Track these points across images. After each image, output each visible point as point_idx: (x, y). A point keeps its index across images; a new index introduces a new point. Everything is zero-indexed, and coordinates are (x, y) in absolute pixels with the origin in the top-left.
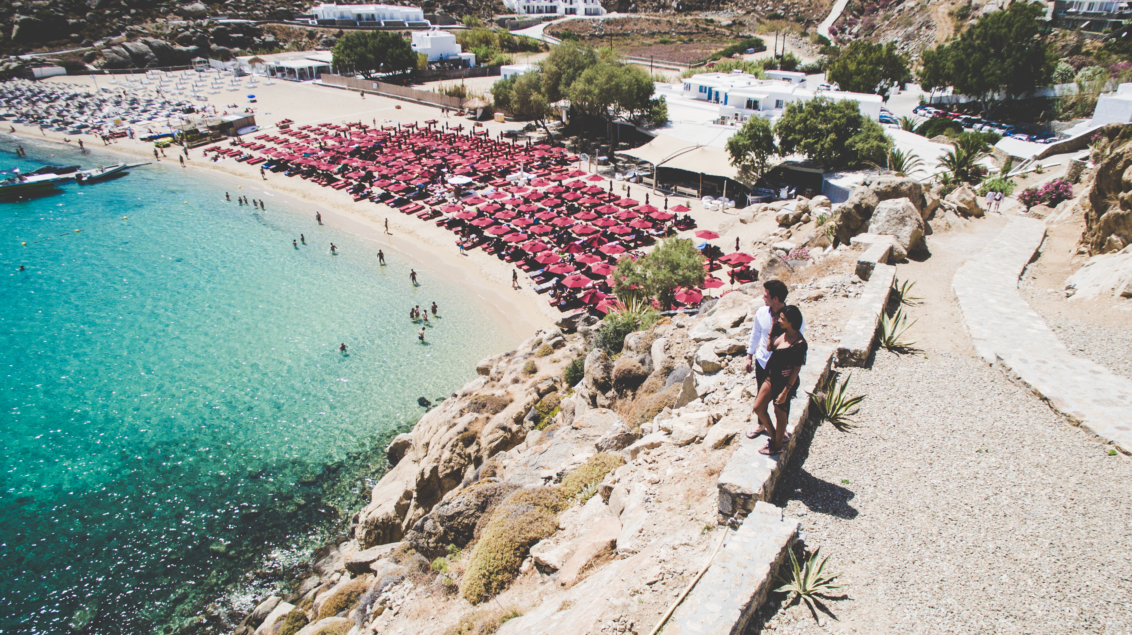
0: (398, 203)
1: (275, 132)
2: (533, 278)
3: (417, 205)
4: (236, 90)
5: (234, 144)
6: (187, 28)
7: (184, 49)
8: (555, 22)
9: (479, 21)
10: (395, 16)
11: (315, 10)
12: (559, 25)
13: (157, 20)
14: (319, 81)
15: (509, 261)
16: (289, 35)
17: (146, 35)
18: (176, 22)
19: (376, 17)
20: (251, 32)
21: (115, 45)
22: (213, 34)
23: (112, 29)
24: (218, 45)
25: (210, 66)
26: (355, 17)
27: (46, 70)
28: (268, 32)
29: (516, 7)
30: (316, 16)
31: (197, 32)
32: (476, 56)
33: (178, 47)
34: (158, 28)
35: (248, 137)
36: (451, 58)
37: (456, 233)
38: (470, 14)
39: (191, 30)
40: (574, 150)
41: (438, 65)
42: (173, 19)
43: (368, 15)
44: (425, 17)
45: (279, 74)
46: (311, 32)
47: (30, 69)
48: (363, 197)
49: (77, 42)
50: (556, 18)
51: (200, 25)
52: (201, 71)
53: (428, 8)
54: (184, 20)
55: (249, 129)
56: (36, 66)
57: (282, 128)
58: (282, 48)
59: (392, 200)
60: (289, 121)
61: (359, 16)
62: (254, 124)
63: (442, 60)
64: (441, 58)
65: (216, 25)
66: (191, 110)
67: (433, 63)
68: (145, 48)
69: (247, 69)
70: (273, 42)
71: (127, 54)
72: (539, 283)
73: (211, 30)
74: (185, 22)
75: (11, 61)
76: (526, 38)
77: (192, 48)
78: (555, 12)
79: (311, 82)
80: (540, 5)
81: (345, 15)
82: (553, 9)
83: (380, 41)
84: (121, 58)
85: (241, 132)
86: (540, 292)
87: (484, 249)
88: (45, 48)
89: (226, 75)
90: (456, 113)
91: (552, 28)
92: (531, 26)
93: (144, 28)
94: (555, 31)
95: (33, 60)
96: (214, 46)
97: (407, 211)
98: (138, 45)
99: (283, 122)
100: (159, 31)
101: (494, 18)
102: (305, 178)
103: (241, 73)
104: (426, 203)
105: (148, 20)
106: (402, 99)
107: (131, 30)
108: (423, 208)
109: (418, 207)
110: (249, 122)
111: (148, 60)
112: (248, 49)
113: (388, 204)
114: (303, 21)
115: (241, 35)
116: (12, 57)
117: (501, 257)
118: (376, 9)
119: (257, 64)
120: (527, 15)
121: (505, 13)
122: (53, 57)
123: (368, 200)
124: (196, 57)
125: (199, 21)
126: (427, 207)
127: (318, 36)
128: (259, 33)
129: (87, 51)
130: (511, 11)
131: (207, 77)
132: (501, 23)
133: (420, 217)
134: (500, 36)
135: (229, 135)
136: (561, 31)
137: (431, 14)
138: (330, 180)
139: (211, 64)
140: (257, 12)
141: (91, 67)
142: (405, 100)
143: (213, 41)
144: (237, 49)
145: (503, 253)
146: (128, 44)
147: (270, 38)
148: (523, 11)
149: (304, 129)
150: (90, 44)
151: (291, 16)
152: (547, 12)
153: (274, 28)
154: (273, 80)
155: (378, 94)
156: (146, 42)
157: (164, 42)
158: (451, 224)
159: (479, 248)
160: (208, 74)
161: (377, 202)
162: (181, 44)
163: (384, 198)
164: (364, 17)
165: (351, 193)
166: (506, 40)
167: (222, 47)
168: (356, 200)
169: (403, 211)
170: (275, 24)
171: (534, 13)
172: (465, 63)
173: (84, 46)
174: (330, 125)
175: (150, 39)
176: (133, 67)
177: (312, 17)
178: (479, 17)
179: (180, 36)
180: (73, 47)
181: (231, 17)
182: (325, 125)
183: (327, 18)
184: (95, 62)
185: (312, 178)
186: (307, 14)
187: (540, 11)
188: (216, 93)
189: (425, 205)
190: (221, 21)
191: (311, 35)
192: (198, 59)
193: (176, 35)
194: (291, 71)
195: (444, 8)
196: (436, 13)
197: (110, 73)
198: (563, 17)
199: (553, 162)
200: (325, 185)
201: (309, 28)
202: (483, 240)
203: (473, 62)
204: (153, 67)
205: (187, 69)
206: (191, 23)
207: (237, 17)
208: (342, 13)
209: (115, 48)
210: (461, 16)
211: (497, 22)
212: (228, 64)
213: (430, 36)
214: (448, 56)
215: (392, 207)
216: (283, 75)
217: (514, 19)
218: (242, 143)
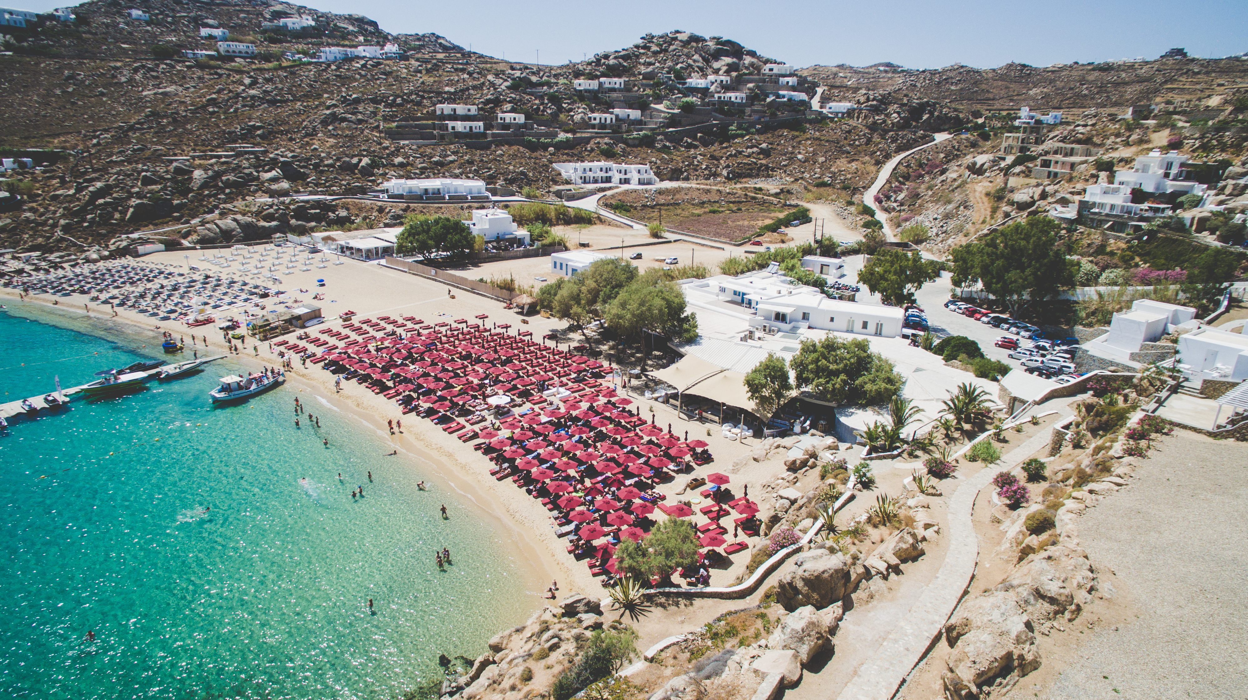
0: (444, 420)
1: (337, 325)
2: (556, 519)
3: (458, 423)
4: (308, 270)
5: (300, 338)
6: (271, 206)
7: (267, 224)
8: (609, 193)
9: (538, 193)
10: (459, 190)
11: (386, 185)
12: (613, 196)
13: (247, 198)
14: (383, 262)
15: (536, 497)
16: (360, 209)
17: (236, 213)
18: (262, 200)
19: (441, 191)
20: (326, 207)
21: (208, 223)
22: (293, 210)
23: (208, 208)
24: (297, 220)
25: (287, 241)
26: (423, 192)
27: (149, 247)
28: (342, 208)
29: (573, 178)
30: (387, 191)
31: (280, 209)
32: (531, 235)
33: (262, 223)
34: (247, 206)
35: (313, 331)
36: (507, 237)
37: (491, 460)
38: (530, 185)
39: (275, 207)
40: (609, 358)
41: (495, 244)
42: (261, 196)
43: (434, 189)
44: (487, 189)
45: (348, 253)
46: (381, 207)
47: (136, 248)
48: (411, 411)
49: (178, 220)
50: (610, 188)
51: (283, 203)
52: (279, 246)
53: (490, 180)
54: (270, 197)
55: (315, 321)
56: (142, 244)
57: (345, 320)
58: (353, 222)
59: (436, 416)
60: (352, 313)
61: (426, 190)
62: (320, 317)
63: (498, 239)
64: (498, 237)
65: (297, 202)
66: (265, 295)
67: (490, 242)
68: (234, 225)
69: (320, 246)
70: (346, 217)
71: (218, 230)
72: (561, 525)
73: (292, 207)
74: (271, 200)
75: (122, 241)
76: (580, 210)
77: (274, 223)
78: (610, 182)
79: (376, 262)
80: (595, 175)
81: (413, 190)
82: (608, 180)
83: (441, 228)
84: (212, 235)
85: (307, 324)
86: (561, 536)
87: (515, 481)
88: (151, 227)
89: (301, 251)
90: (505, 305)
91: (607, 199)
92: (586, 197)
93: (235, 207)
94: (609, 202)
95: (140, 238)
96: (293, 222)
97: (450, 430)
98: (228, 223)
99: (346, 314)
100: (247, 209)
101: (551, 189)
102: (360, 384)
103: (315, 251)
104: (467, 421)
105: (239, 198)
106: (457, 287)
107: (224, 208)
108: (464, 427)
109: (460, 426)
110: (315, 315)
111: (235, 236)
112: (323, 223)
113: (432, 420)
114: (375, 196)
115: (318, 211)
116: (124, 236)
117: (529, 492)
118: (442, 184)
119: (330, 242)
120: (583, 185)
121: (563, 183)
122: (156, 234)
123: (414, 413)
124: (276, 233)
125: (282, 199)
126: (468, 427)
127: (387, 210)
128: (333, 208)
129: (184, 228)
130: (568, 182)
131: (284, 252)
132: (558, 194)
133: (460, 438)
134: (556, 209)
135: (296, 327)
136: (614, 202)
137: (492, 186)
138: (383, 388)
139: (289, 239)
140: (335, 188)
141: (186, 243)
142: (460, 288)
143: (292, 217)
144: (313, 224)
145: (531, 487)
146: (219, 222)
147: (343, 213)
148: (580, 181)
149: (364, 323)
150: (187, 222)
151: (363, 191)
152: (602, 182)
153: (348, 204)
154: (343, 259)
155: (436, 280)
156: (235, 220)
157: (250, 219)
158: (488, 450)
159: (510, 479)
160: (285, 250)
161: (423, 417)
162: (265, 220)
163: (430, 413)
164: (430, 191)
165: (400, 405)
166: (561, 214)
167: (300, 222)
168: (404, 413)
169: (445, 430)
170: (349, 200)
171: (589, 183)
172: (520, 242)
173: (182, 224)
174: (388, 318)
175: (239, 217)
176: (221, 242)
177: (382, 191)
178: (538, 189)
179: (264, 213)
180: (173, 225)
181: (311, 193)
182: (383, 319)
183: (396, 192)
184: (189, 239)
185: (366, 384)
186: (378, 188)
187: (596, 181)
188: (289, 273)
189: (467, 425)
190: (302, 198)
191: (381, 210)
192: (278, 235)
193: (261, 212)
194: (359, 250)
195: (505, 180)
196: (497, 186)
197: (202, 248)
198: (617, 187)
199: (589, 374)
200: (377, 393)
201: (380, 204)
202: (515, 470)
203: (527, 240)
204: (238, 241)
205: (267, 243)
206: (276, 201)
207: (316, 193)
208: (410, 188)
209: (207, 225)
210: (521, 188)
211: (554, 193)
212: (305, 239)
213: (490, 216)
214: (505, 234)
215: (436, 424)
216: (352, 253)
217: (570, 190)
218: (307, 336)
